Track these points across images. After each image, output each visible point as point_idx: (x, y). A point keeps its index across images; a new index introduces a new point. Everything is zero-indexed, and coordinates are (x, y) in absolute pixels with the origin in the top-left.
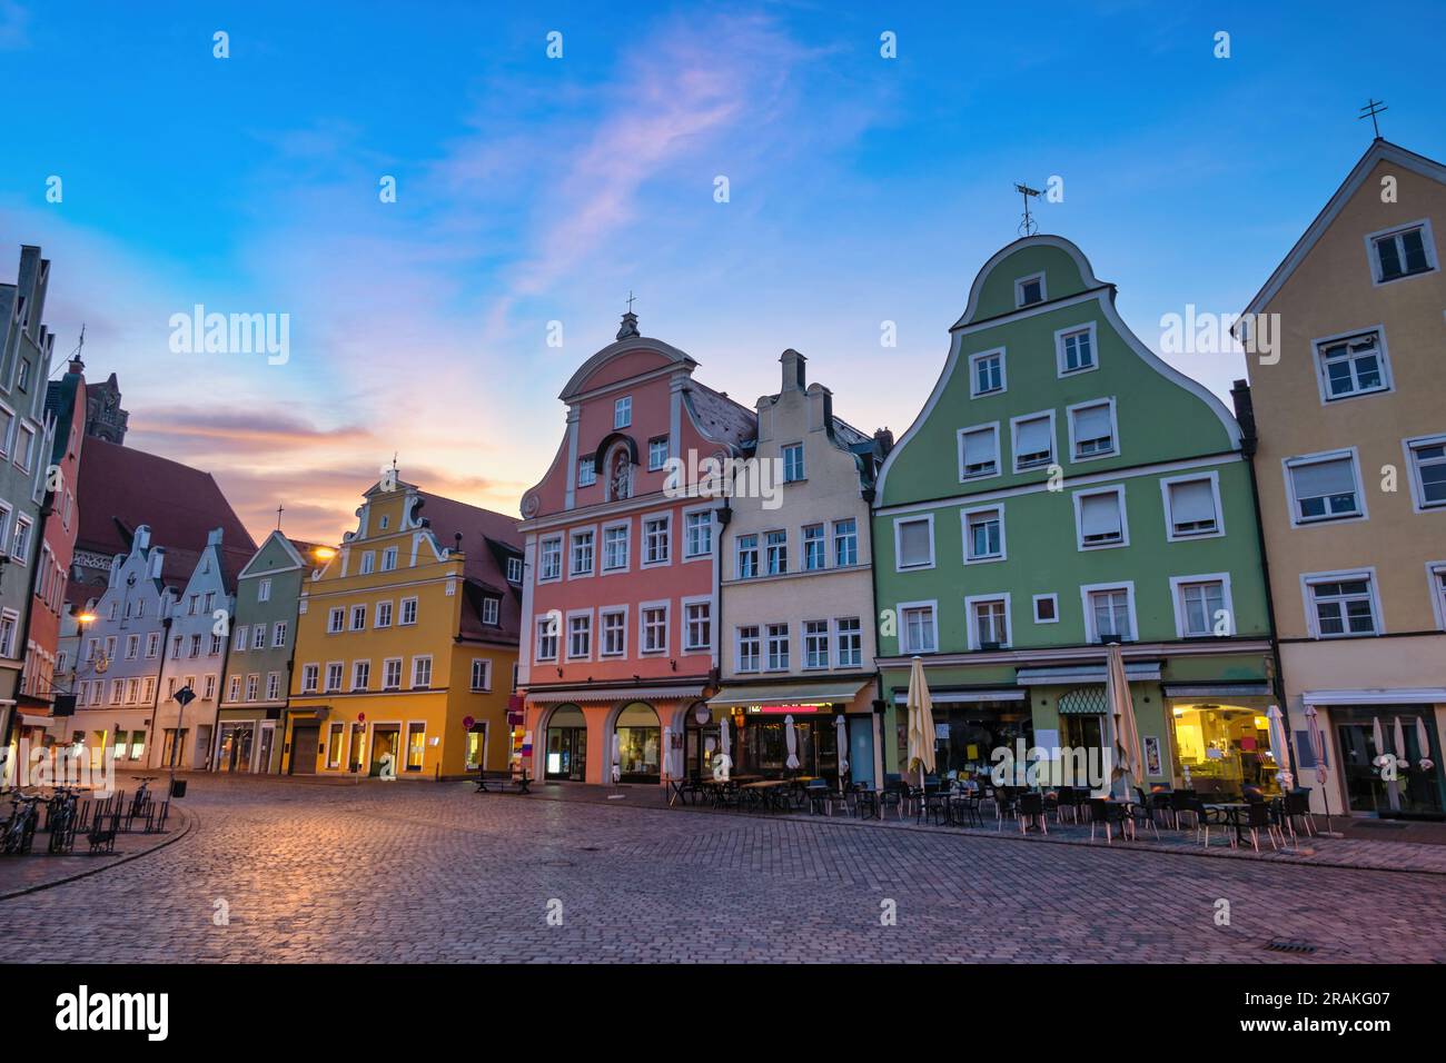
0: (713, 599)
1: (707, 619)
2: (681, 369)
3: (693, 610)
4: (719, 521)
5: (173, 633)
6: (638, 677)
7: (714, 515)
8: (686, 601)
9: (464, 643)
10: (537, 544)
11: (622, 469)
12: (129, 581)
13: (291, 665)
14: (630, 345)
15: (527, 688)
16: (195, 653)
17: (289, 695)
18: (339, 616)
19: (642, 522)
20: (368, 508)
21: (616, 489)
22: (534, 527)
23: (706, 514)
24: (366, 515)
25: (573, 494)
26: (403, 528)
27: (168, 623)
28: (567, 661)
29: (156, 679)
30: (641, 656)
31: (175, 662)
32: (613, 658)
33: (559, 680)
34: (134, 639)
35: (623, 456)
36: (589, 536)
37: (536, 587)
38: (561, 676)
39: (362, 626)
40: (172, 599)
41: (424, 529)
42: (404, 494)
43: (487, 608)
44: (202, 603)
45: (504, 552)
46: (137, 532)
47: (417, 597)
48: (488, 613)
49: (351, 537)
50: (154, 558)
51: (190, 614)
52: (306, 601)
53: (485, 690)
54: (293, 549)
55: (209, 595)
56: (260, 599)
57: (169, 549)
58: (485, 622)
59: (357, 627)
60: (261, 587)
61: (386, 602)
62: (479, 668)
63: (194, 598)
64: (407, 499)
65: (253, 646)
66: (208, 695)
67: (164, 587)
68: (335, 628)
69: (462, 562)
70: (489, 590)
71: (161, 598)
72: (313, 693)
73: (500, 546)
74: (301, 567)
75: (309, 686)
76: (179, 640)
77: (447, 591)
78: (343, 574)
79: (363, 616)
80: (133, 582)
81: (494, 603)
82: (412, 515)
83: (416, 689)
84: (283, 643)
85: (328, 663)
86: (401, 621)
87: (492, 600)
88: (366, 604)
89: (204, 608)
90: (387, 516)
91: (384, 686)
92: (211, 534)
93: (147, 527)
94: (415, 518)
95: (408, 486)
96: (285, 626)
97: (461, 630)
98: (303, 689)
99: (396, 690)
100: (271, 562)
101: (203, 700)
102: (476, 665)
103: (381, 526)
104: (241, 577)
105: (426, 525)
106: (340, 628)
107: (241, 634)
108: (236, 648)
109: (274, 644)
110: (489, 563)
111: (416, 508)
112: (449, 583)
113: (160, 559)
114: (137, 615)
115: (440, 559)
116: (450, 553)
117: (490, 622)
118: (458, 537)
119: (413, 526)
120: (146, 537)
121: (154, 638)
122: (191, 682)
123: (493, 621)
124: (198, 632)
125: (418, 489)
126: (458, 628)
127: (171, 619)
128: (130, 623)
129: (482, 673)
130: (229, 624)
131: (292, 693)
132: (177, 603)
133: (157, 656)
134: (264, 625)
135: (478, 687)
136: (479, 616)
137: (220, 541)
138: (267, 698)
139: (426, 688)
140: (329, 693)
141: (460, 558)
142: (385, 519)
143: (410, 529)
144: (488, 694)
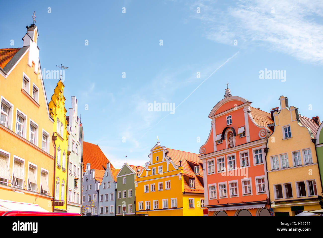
0: (265, 176)
1: (264, 183)
2: (247, 105)
3: (259, 181)
4: (265, 152)
5: (100, 194)
6: (243, 202)
7: (263, 151)
8: (256, 178)
9: (186, 194)
10: (206, 162)
11: (231, 138)
12: (86, 179)
13: (135, 202)
14: (228, 99)
15: (208, 207)
16: (107, 200)
17: (135, 211)
18: (147, 187)
19: (239, 154)
20: (152, 154)
21: (230, 144)
22: (205, 158)
23: (260, 150)
24: (152, 157)
25: (216, 147)
26: (163, 160)
27: (98, 191)
28: (220, 198)
29: (97, 207)
30: (243, 196)
31: (102, 202)
32: (234, 197)
33: (218, 204)
34: (90, 196)
35: (230, 133)
36: (223, 159)
37: (207, 176)
38: (218, 203)
39: (154, 190)
40: (99, 184)
41: (169, 160)
42: (162, 150)
43: (191, 183)
44: (107, 185)
45: (193, 165)
46: (87, 165)
47: (170, 181)
48: (191, 184)
49: (148, 164)
50: (92, 173)
51: (104, 188)
52: (137, 183)
53: (193, 208)
54: (131, 168)
55: (109, 183)
56: (123, 183)
57: (95, 170)
58: (190, 187)
59: (153, 190)
60: (123, 179)
61: (161, 183)
62: (191, 201)
63: (105, 183)
64: (163, 151)
65: (123, 197)
66: (112, 212)
67: (96, 181)
68: (146, 191)
69: (182, 169)
70: (190, 177)
71: (96, 184)
72: (142, 210)
73: (191, 163)
74: (134, 173)
75: (141, 208)
76: (102, 196)
77: (179, 178)
78: (147, 175)
79: (154, 187)
80: (87, 180)
81: (192, 181)
82: (165, 156)
83: (173, 208)
84: (131, 196)
85: (146, 201)
86: (166, 188)
87: (191, 180)
88: (155, 184)
89: (108, 186)
90: (158, 157)
91: (163, 208)
92: (107, 165)
93: (89, 164)
94: (166, 157)
95: (164, 147)
96: (131, 191)
97: (184, 190)
98: (139, 209)
99: (167, 209)
100: (125, 172)
101: (111, 213)
102: (190, 200)
103: (157, 160)
104: (117, 177)
105: (170, 159)
106: (148, 191)
107: (119, 194)
108: (118, 198)
109: (129, 196)
110: (189, 169)
111: (166, 154)
112: (179, 176)
113: (94, 173)
114: (90, 189)
115: (176, 169)
116: (179, 167)
117: (192, 187)
118: (180, 162)
119: (166, 159)
120: (89, 167)
121: (95, 195)
122: (107, 208)
123: (193, 186)
124: (107, 194)
125: (166, 148)
126: (184, 189)
127: (99, 190)
128: (88, 191)
129: (192, 202)
130: (115, 191)
131: (136, 210)
132: (100, 185)
133: (97, 201)
134: (125, 191)
135: (191, 207)
136: (188, 185)
137: (109, 167)
138: (129, 212)
139: (176, 208)
140: (147, 210)
141: (182, 168)
142: (158, 158)
143: (165, 160)
144: (194, 209)
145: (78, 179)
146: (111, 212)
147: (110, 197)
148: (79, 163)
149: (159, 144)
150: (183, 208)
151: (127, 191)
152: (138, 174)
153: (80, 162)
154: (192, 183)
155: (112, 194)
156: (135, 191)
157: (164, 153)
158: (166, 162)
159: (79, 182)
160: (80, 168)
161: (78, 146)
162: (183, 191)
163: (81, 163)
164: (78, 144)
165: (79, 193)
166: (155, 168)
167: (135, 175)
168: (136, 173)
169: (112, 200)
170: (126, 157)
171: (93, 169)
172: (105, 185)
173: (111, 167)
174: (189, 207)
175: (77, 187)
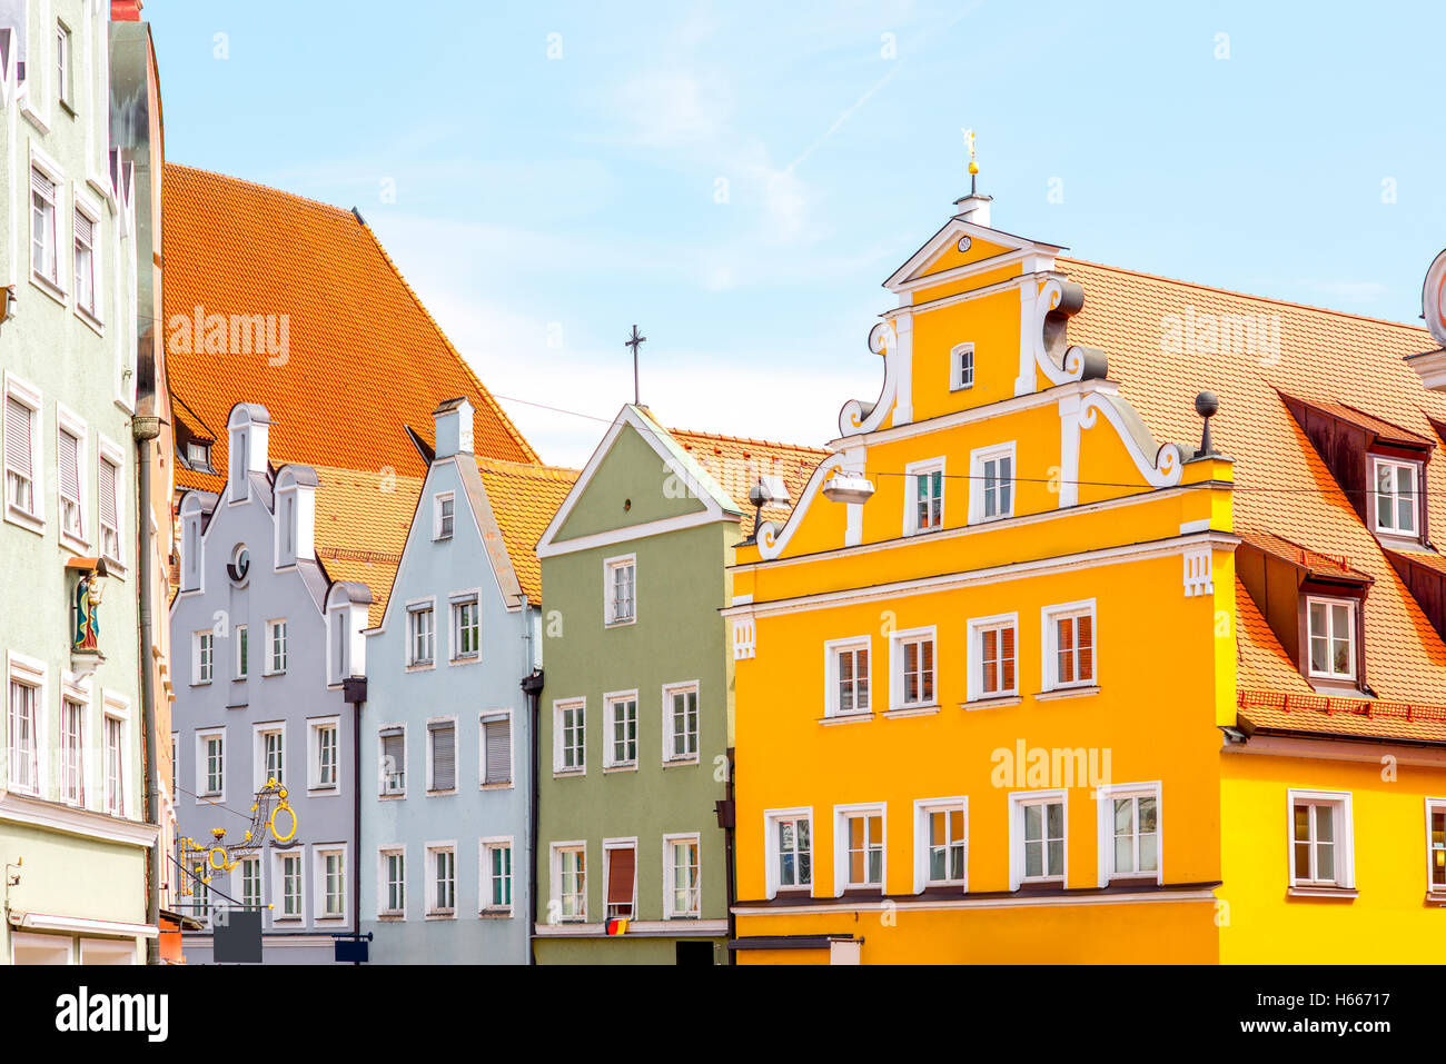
5: (375, 718)
9: (1254, 745)
12: (231, 568)
13: (726, 813)
16: (443, 783)
17: (732, 901)
18: (852, 664)
20: (905, 322)
24: (899, 341)
26: (1025, 382)
27: (356, 691)
29: (346, 851)
31: (392, 805)
34: (270, 740)
39: (928, 694)
40: (359, 618)
41: (1091, 385)
42: (1015, 275)
43: (1319, 627)
44: (445, 632)
45: (1356, 441)
46: (232, 426)
47: (1089, 606)
48: (1319, 646)
49: (864, 417)
50: (291, 502)
51: (414, 664)
52: (749, 622)
53: (1338, 888)
54: (689, 459)
55: (463, 607)
56: (609, 614)
57: (320, 469)
58: (1312, 673)
59: (915, 696)
60: (609, 578)
61: (998, 621)
62: (1312, 820)
63: (418, 614)
64: (1027, 288)
65: (609, 757)
66: (497, 901)
67: (331, 584)
68: (846, 702)
69: (1225, 487)
70: (1316, 571)
71: (327, 619)
72: (803, 898)
73: (1336, 420)
74: (719, 517)
75: (788, 876)
76: (393, 740)
77: (1187, 582)
78: (853, 535)
79: (928, 664)
80: (238, 573)
81: (1340, 613)
82: (1048, 342)
83: (1117, 886)
84: (692, 749)
85: (836, 809)
86: (1050, 677)
87: (1330, 604)
88: (933, 629)
89: (452, 644)
90: (970, 347)
91: (1017, 876)
92: (442, 424)
93: (258, 410)
94: (1059, 349)
95: (1028, 248)
96: (692, 698)
97: (1241, 704)
98: (772, 885)
99: (1056, 889)
100: (628, 503)
101: (484, 912)
102: (1301, 810)
103: (955, 381)
104: (545, 550)
105: (1094, 373)
106: (863, 702)
107: (569, 723)
108: (559, 763)
109: (668, 751)
110: (1310, 482)
111: (1058, 318)
112: (1189, 554)
113: (306, 500)
114: (269, 669)
115: (1157, 480)
116: (1185, 462)
117: (1331, 673)
118: (1206, 408)
119: (1056, 377)
120: (260, 439)
121: (324, 734)
122: (444, 861)
123: (1342, 665)
124: (446, 719)
125: (1061, 254)
126: (1235, 698)
127: (364, 681)
128: (254, 690)
129: (1325, 831)
130: (528, 692)
131: (741, 896)
132: (374, 632)
133: (343, 785)
134: (632, 695)
135: (1314, 878)
136: (1293, 654)
137: (467, 442)
138: (668, 912)
139: (1149, 885)
140: (851, 896)
141: (1220, 474)
142: (966, 360)
143: (1046, 388)
144: (1349, 901)
145: (102, 573)
146: (485, 899)
147: (471, 753)
148: (118, 404)
149: (982, 215)
150: (1216, 891)
151: (596, 706)
152: (757, 527)
153: (124, 390)
154: (1341, 629)
155: (495, 728)
156: (731, 698)
157: (1035, 306)
158: (1055, 407)
159: (114, 601)
160: (124, 453)
161: (98, 228)
162: (1226, 714)
163: (131, 404)
164: (94, 207)
165: (120, 706)
166: (939, 463)
167: (731, 537)
168: (736, 508)
169: (495, 779)
170: (635, 342)
171: (300, 469)
172: (426, 634)
173: (480, 450)
174: (1294, 881)
175: (101, 646)
